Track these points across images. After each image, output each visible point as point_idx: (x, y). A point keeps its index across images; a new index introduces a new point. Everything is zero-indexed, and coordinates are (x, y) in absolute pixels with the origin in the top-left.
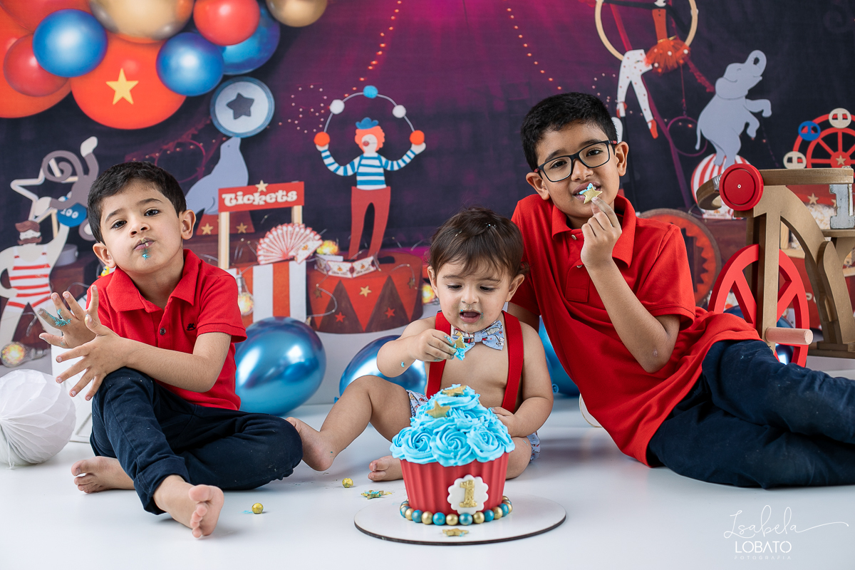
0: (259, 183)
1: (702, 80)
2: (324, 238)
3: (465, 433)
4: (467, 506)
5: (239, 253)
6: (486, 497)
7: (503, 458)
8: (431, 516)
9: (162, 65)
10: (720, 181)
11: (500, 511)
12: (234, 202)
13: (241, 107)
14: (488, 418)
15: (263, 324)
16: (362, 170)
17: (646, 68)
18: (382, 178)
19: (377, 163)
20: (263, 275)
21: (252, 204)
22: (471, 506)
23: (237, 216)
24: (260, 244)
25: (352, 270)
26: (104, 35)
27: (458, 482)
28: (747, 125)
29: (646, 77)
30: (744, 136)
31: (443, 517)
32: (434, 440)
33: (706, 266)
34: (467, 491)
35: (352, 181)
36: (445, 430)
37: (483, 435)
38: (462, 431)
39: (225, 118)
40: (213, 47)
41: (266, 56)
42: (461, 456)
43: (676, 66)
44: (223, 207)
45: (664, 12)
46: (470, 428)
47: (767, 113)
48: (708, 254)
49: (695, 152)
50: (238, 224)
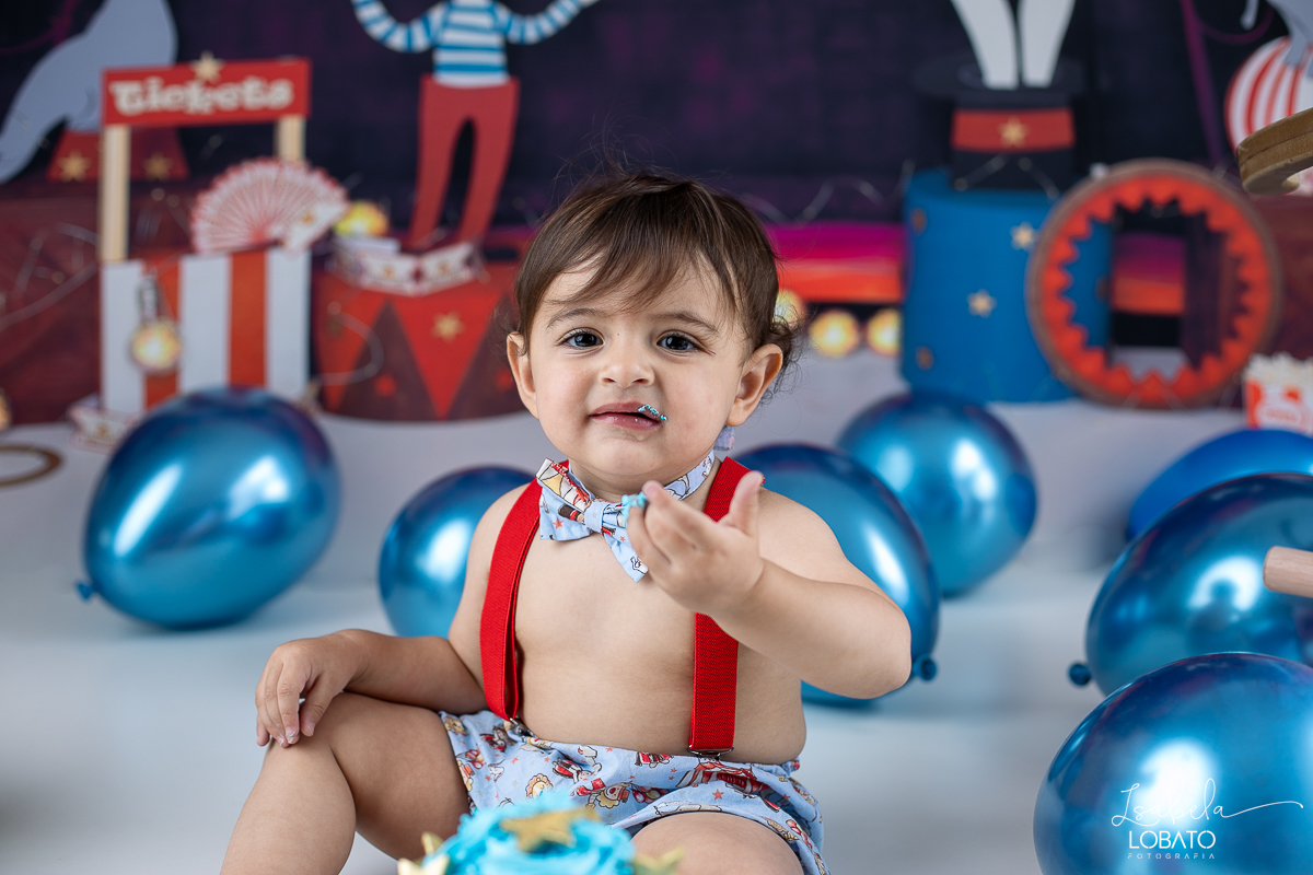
0: (197, 57)
2: (354, 196)
5: (149, 225)
12: (139, 106)
15: (199, 401)
16: (450, 37)
18: (496, 59)
19: (484, 20)
20: (205, 281)
21: (181, 113)
23: (149, 136)
24: (199, 204)
25: (418, 275)
33: (1247, 299)
35: (421, 63)
44: (112, 115)
48: (1255, 272)
49: (1240, 29)
50: (149, 156)
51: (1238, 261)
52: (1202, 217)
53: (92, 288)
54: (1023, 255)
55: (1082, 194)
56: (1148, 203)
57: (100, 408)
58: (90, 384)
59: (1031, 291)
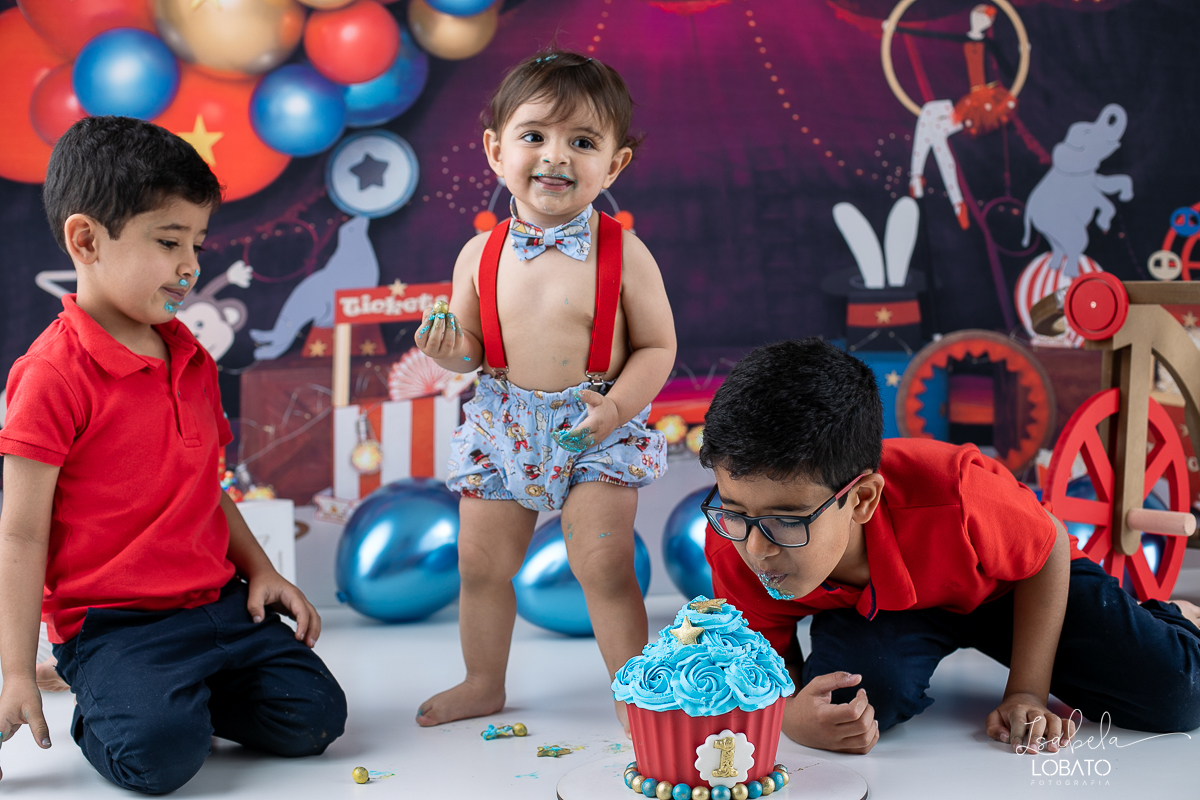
0: (393, 283)
1: (1033, 145)
3: (723, 668)
4: (723, 775)
5: (363, 383)
6: (751, 762)
7: (777, 705)
8: (669, 788)
9: (257, 112)
10: (1066, 297)
11: (771, 783)
12: (357, 311)
13: (370, 173)
14: (757, 646)
15: (396, 487)
17: (952, 127)
20: (397, 416)
21: (382, 315)
22: (729, 776)
23: (362, 330)
24: (393, 371)
26: (175, 65)
27: (710, 739)
28: (1097, 212)
29: (953, 141)
30: (1093, 228)
31: (687, 791)
32: (677, 677)
33: (1034, 414)
34: (724, 753)
36: (693, 663)
37: (750, 672)
38: (718, 664)
39: (346, 189)
40: (330, 86)
41: (408, 100)
42: (717, 702)
43: (996, 124)
44: (341, 318)
45: (980, 48)
46: (730, 660)
47: (1127, 195)
48: (1036, 397)
49: (1022, 249)
50: (363, 342)
51: (1028, 390)
52: (1004, 362)
53: (329, 421)
54: (893, 389)
55: (927, 351)
56: (969, 355)
57: (333, 496)
58: (327, 482)
59: (899, 413)
